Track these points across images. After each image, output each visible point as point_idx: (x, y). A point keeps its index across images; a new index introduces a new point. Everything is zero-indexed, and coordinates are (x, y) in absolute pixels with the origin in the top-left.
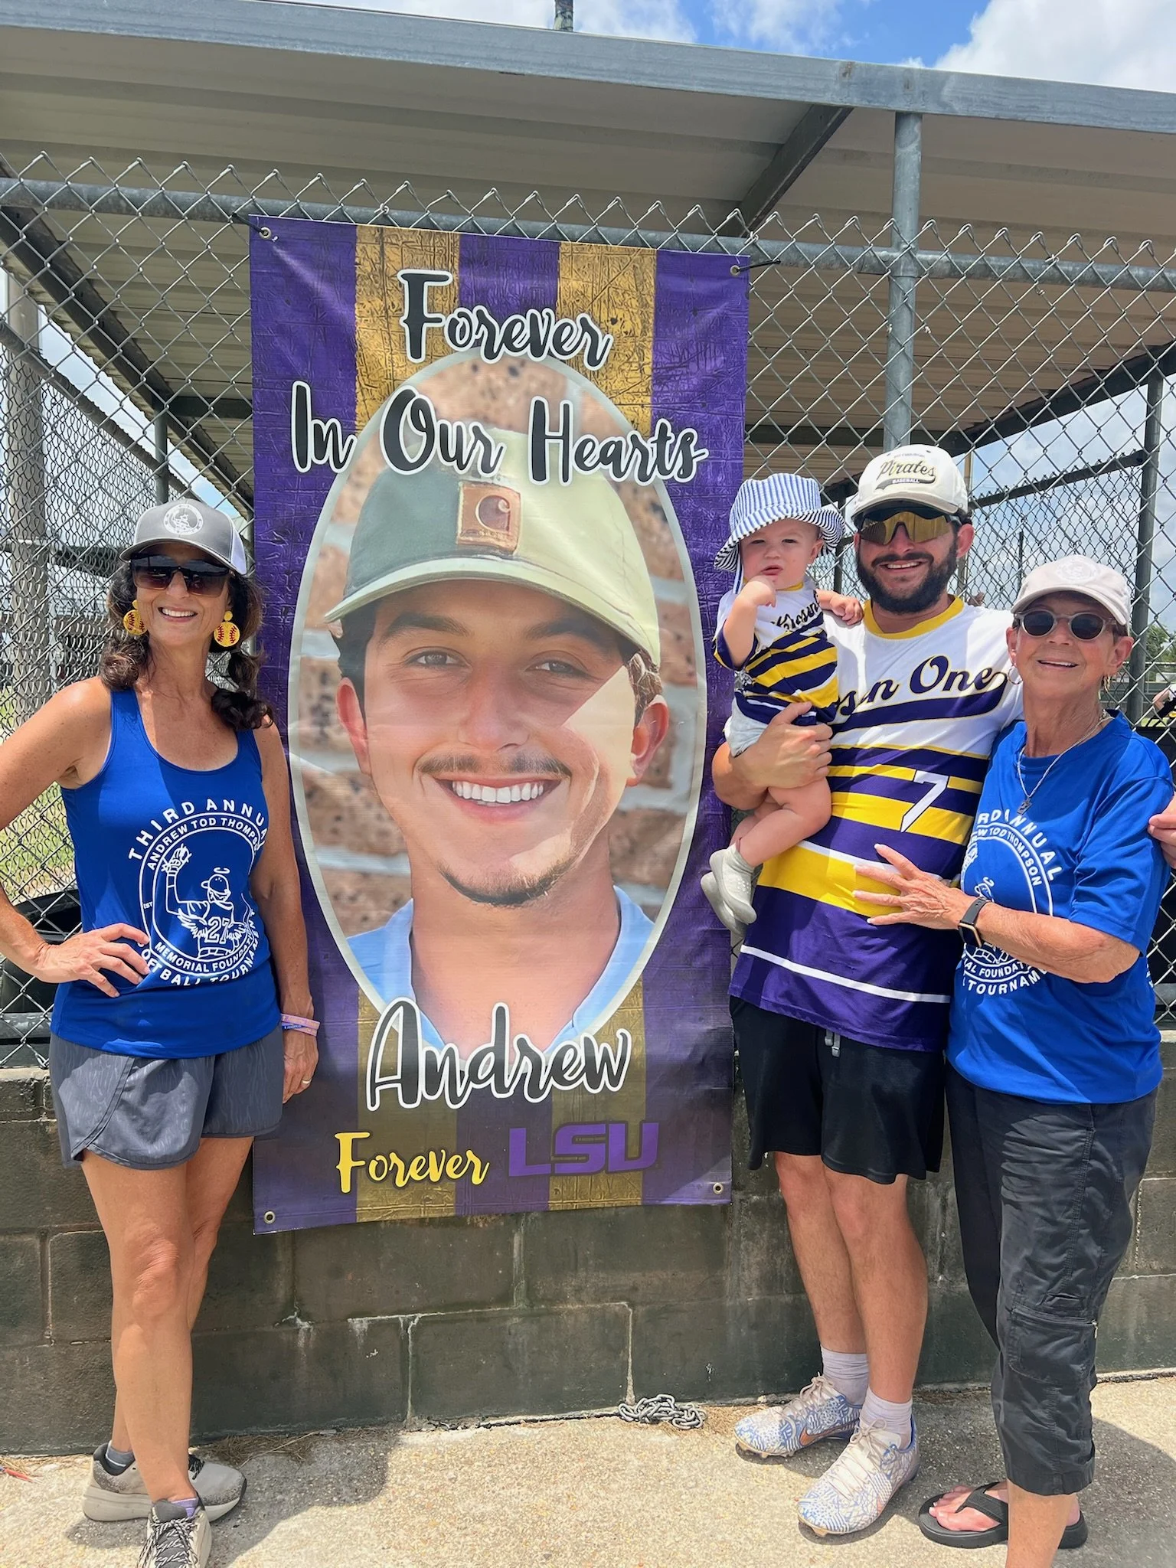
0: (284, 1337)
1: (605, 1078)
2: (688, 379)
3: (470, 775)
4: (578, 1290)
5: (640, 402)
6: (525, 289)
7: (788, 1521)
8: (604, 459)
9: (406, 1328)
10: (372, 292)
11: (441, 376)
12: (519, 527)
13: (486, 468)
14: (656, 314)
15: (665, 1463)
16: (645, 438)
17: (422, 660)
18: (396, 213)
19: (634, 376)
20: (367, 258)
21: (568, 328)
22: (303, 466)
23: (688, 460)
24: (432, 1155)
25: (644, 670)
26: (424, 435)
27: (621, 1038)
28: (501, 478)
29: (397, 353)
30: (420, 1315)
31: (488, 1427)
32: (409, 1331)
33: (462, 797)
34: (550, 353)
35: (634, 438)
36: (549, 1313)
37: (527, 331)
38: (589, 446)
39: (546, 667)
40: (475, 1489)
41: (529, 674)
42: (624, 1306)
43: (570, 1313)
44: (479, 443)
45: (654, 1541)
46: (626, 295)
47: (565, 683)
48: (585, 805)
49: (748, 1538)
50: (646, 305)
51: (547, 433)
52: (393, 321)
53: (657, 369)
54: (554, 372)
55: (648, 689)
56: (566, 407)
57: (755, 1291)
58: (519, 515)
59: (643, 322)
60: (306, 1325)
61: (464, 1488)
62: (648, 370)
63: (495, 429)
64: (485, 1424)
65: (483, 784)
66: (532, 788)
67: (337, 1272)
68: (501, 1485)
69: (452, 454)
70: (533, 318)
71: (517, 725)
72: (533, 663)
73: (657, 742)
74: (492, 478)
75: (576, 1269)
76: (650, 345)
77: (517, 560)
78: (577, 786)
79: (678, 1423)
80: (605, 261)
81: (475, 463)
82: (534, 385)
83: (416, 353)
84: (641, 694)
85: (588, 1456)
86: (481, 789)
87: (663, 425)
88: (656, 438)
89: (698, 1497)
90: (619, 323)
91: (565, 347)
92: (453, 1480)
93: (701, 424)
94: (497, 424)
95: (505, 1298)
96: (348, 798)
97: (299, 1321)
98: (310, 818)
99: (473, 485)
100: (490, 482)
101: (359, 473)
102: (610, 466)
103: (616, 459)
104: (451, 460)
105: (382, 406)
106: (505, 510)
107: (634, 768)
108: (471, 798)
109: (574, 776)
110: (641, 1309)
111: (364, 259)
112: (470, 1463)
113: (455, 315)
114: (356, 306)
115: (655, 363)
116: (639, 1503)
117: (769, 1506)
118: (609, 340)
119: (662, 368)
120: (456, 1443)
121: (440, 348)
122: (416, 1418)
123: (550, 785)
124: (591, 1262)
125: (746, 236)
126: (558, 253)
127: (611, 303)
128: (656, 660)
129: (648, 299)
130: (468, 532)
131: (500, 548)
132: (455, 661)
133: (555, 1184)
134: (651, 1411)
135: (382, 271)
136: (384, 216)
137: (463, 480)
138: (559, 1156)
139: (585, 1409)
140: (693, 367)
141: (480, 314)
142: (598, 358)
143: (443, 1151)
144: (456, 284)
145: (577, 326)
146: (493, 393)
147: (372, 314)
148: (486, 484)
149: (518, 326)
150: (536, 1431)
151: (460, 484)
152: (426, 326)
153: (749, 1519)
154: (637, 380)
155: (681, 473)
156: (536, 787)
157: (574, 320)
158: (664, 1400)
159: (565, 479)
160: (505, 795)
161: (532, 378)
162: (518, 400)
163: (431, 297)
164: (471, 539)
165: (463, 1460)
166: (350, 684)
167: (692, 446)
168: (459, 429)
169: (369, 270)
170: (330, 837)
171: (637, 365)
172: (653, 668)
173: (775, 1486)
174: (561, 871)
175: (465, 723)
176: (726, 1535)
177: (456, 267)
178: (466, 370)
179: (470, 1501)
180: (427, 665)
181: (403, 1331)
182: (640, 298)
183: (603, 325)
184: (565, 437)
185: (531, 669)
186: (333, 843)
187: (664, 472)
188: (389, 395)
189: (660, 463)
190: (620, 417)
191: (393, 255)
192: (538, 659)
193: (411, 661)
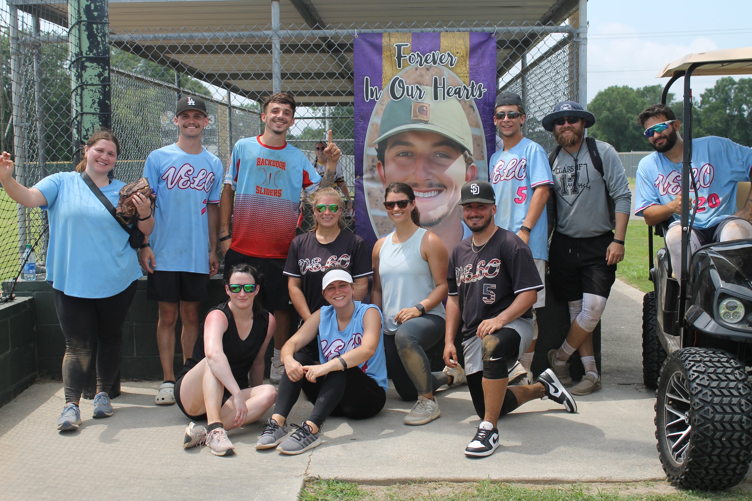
2: (480, 69)
3: (416, 188)
5: (466, 76)
6: (431, 46)
8: (455, 93)
10: (387, 51)
11: (407, 72)
12: (430, 115)
14: (470, 50)
16: (468, 86)
17: (401, 155)
19: (464, 69)
21: (444, 56)
22: (367, 100)
23: (481, 92)
25: (468, 156)
26: (402, 89)
28: (425, 100)
29: (394, 67)
34: (439, 63)
35: (464, 86)
37: (432, 57)
38: (451, 89)
39: (438, 155)
41: (433, 158)
44: (418, 90)
46: (461, 46)
47: (444, 161)
48: (451, 198)
50: (467, 48)
51: (438, 86)
52: (393, 58)
53: (470, 66)
54: (440, 69)
55: (470, 161)
56: (444, 78)
58: (430, 112)
59: (466, 53)
62: (468, 67)
65: (420, 191)
69: (410, 94)
70: (433, 53)
71: (430, 173)
72: (434, 154)
73: (473, 177)
74: (422, 101)
76: (468, 59)
77: (429, 124)
78: (448, 192)
80: (454, 36)
81: (417, 97)
82: (434, 73)
83: (399, 66)
84: (468, 163)
87: (473, 82)
88: (471, 86)
90: (459, 54)
91: (443, 61)
93: (484, 82)
94: (423, 85)
98: (369, 201)
99: (416, 103)
101: (383, 101)
102: (457, 95)
103: (459, 93)
104: (410, 96)
105: (390, 82)
106: (426, 110)
109: (447, 188)
111: (385, 42)
113: (410, 55)
114: (382, 55)
115: (470, 64)
118: (456, 58)
119: (472, 65)
121: (406, 64)
123: (440, 192)
126: (440, 37)
127: (456, 48)
128: (472, 152)
131: (424, 121)
132: (411, 155)
135: (390, 45)
137: (413, 101)
140: (481, 65)
141: (418, 54)
142: (453, 64)
144: (411, 46)
145: (447, 55)
146: (422, 76)
147: (387, 56)
148: (420, 102)
149: (429, 56)
151: (412, 103)
152: (402, 58)
155: (479, 96)
156: (435, 193)
157: (446, 53)
159: (444, 99)
160: (427, 195)
161: (433, 71)
162: (429, 78)
163: (404, 50)
164: (415, 118)
166: (381, 163)
167: (482, 88)
168: (412, 87)
169: (386, 44)
170: (375, 206)
171: (464, 65)
172: (471, 155)
174: (444, 216)
175: (414, 173)
177: (411, 42)
178: (414, 70)
180: (403, 156)
182: (465, 46)
183: (454, 54)
184: (444, 87)
185: (434, 156)
186: (376, 208)
187: (473, 96)
188: (392, 78)
189: (472, 93)
190: (460, 81)
191: (393, 40)
192: (436, 153)
193: (398, 155)
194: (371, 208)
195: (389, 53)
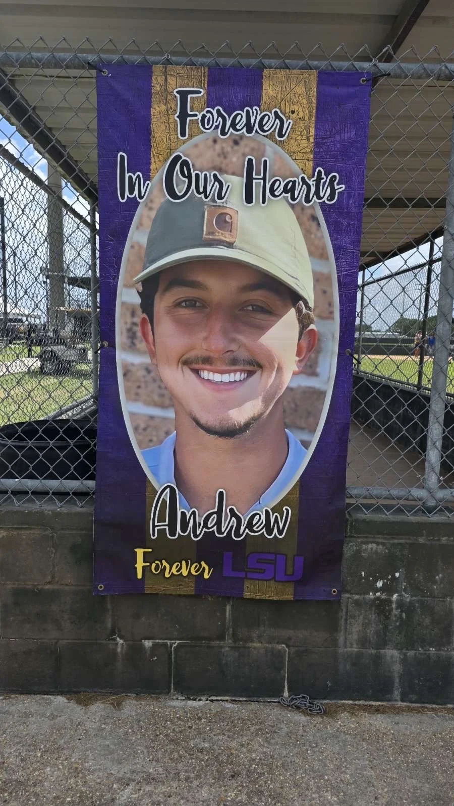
0: (111, 647)
1: (275, 531)
2: (335, 145)
3: (208, 367)
4: (260, 637)
5: (307, 158)
6: (243, 97)
7: (365, 773)
8: (285, 191)
9: (171, 646)
10: (160, 102)
11: (196, 146)
12: (237, 230)
13: (220, 197)
14: (317, 108)
15: (301, 732)
16: (309, 179)
17: (183, 304)
18: (174, 58)
19: (304, 143)
20: (158, 83)
21: (266, 118)
22: (123, 198)
23: (333, 191)
24: (184, 563)
25: (304, 310)
27: (285, 511)
28: (228, 203)
29: (172, 135)
30: (178, 642)
31: (212, 701)
32: (173, 649)
33: (204, 378)
34: (257, 132)
35: (303, 178)
36: (244, 647)
37: (244, 119)
38: (278, 183)
39: (250, 308)
40: (200, 734)
41: (241, 312)
42: (284, 647)
43: (255, 648)
44: (216, 183)
45: (290, 774)
46: (300, 98)
47: (261, 316)
48: (269, 385)
49: (341, 780)
50: (312, 103)
51: (254, 176)
52: (171, 117)
53: (316, 139)
54: (259, 143)
55: (306, 321)
56: (265, 162)
57: (355, 646)
58: (237, 223)
59: (310, 112)
60: (121, 641)
61: (195, 733)
62: (312, 140)
63: (226, 175)
64: (210, 699)
65: (215, 372)
66: (241, 375)
67: (137, 616)
68: (214, 733)
69: (201, 190)
70: (248, 112)
71: (233, 340)
72: (242, 306)
73: (310, 351)
74: (223, 203)
75: (259, 626)
76: (313, 125)
77: (236, 248)
78: (265, 374)
79: (310, 710)
80: (288, 78)
81: (214, 195)
82: (247, 150)
83: (183, 134)
84: (303, 324)
85: (261, 723)
86: (214, 374)
87: (319, 171)
88: (315, 178)
89: (317, 753)
90: (296, 113)
91: (265, 128)
92: (190, 727)
93: (341, 171)
94: (227, 173)
95: (221, 637)
96: (144, 377)
97: (118, 639)
98: (125, 386)
99: (213, 207)
100: (222, 205)
101: (152, 201)
102: (289, 195)
103: (292, 191)
104: (201, 193)
105: (164, 165)
106: (230, 221)
107: (297, 365)
108: (208, 379)
109: (263, 368)
110: (293, 650)
111: (156, 84)
112: (200, 719)
114: (152, 109)
115: (316, 135)
116: (285, 752)
117: (355, 763)
118: (290, 123)
119: (320, 138)
120: (194, 708)
121: (196, 131)
122: (176, 692)
123: (250, 373)
124: (267, 623)
125: (371, 61)
126: (262, 76)
127: (291, 102)
128: (311, 304)
129: (313, 100)
130: (209, 233)
131: (227, 242)
132: (201, 305)
133: (247, 584)
134: (297, 702)
135: (166, 90)
136: (168, 60)
137: (207, 205)
138: (249, 568)
139: (262, 697)
140: (338, 138)
141: (218, 111)
142: (283, 133)
143: (189, 561)
144: (205, 95)
145: (272, 116)
146: (224, 155)
147: (160, 114)
148: (219, 206)
149: (239, 118)
150: (236, 706)
151: (206, 207)
152: (189, 119)
153: (343, 769)
154: (306, 145)
155: (329, 198)
156: (243, 375)
157: (271, 112)
158: (304, 697)
159: (264, 202)
160: (226, 378)
161: (246, 146)
162: (238, 159)
163: (192, 102)
164: (211, 237)
165: (196, 717)
166: (147, 317)
167: (335, 183)
168: (206, 175)
169: (159, 89)
170: (135, 397)
171: (305, 136)
172: (309, 308)
173: (360, 752)
174: (256, 419)
175: (206, 339)
176: (330, 776)
177: (206, 86)
178: (210, 142)
179: (197, 740)
180: (186, 307)
181: (169, 649)
182: (308, 99)
183: (287, 115)
184: (264, 179)
185: (242, 309)
186: (136, 400)
187: (319, 197)
188: (168, 158)
189: (317, 193)
190: (295, 167)
191: (172, 81)
192: (246, 303)
193: (178, 305)
194: (128, 399)
195: (163, 107)
